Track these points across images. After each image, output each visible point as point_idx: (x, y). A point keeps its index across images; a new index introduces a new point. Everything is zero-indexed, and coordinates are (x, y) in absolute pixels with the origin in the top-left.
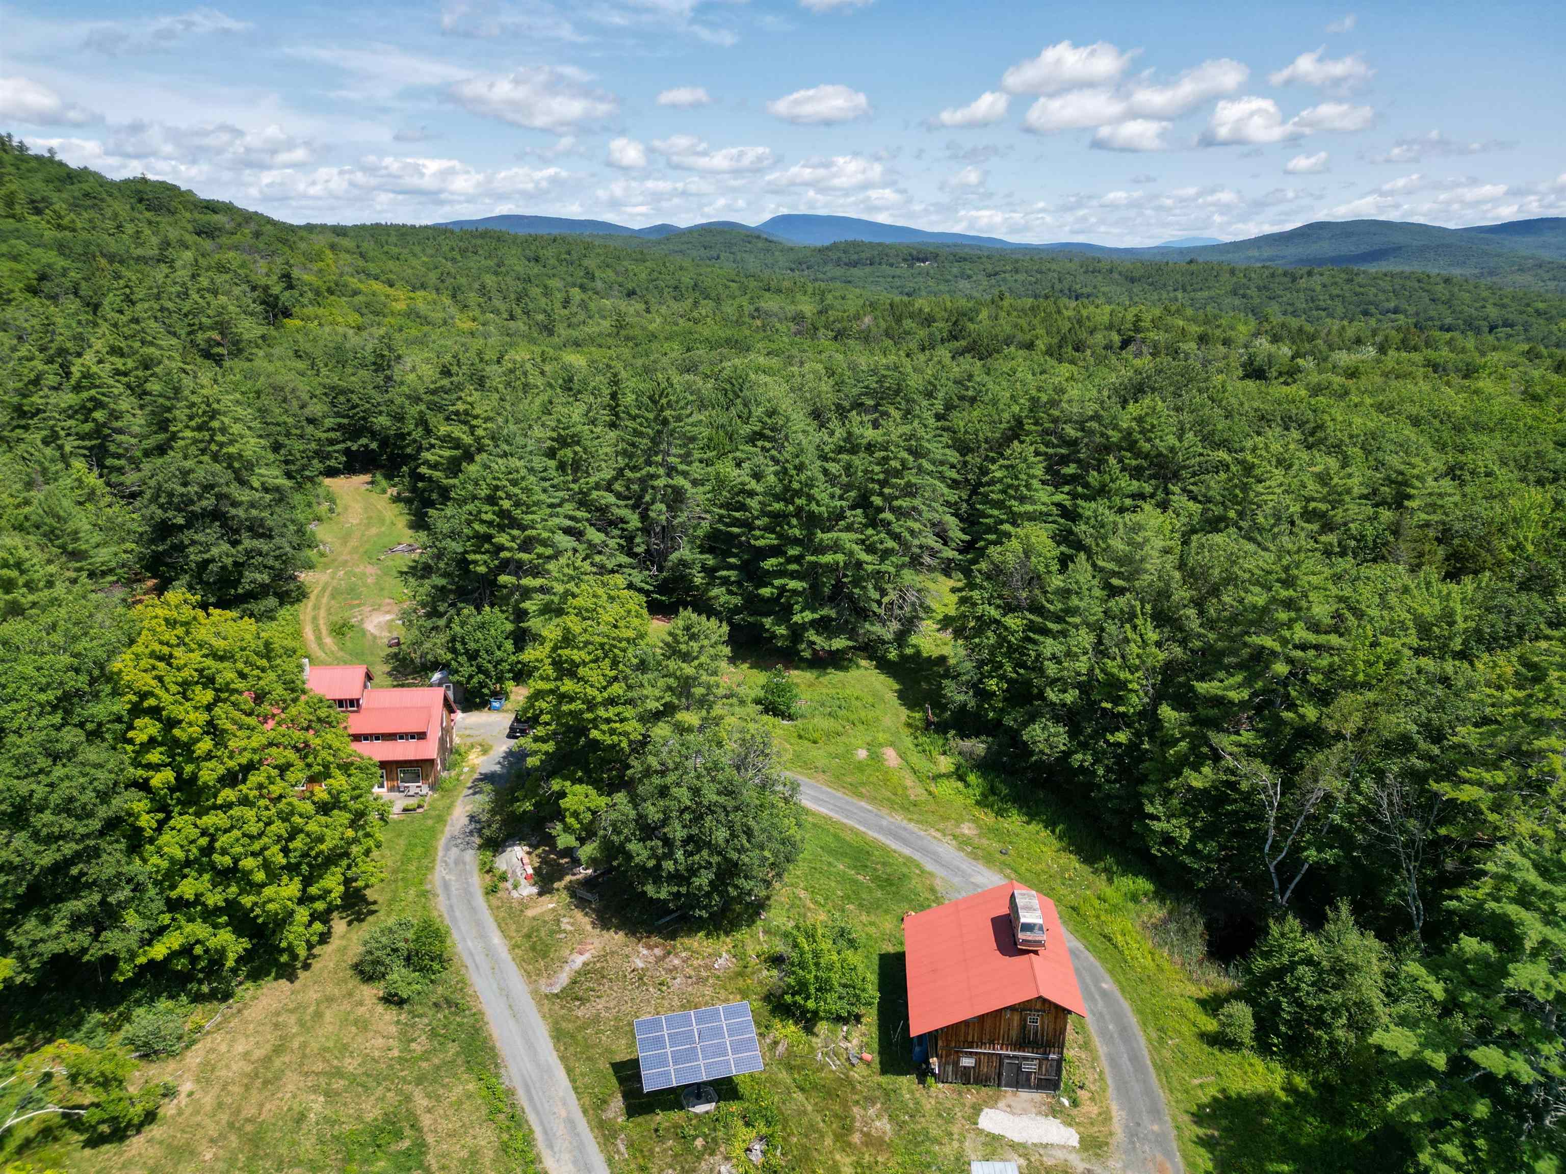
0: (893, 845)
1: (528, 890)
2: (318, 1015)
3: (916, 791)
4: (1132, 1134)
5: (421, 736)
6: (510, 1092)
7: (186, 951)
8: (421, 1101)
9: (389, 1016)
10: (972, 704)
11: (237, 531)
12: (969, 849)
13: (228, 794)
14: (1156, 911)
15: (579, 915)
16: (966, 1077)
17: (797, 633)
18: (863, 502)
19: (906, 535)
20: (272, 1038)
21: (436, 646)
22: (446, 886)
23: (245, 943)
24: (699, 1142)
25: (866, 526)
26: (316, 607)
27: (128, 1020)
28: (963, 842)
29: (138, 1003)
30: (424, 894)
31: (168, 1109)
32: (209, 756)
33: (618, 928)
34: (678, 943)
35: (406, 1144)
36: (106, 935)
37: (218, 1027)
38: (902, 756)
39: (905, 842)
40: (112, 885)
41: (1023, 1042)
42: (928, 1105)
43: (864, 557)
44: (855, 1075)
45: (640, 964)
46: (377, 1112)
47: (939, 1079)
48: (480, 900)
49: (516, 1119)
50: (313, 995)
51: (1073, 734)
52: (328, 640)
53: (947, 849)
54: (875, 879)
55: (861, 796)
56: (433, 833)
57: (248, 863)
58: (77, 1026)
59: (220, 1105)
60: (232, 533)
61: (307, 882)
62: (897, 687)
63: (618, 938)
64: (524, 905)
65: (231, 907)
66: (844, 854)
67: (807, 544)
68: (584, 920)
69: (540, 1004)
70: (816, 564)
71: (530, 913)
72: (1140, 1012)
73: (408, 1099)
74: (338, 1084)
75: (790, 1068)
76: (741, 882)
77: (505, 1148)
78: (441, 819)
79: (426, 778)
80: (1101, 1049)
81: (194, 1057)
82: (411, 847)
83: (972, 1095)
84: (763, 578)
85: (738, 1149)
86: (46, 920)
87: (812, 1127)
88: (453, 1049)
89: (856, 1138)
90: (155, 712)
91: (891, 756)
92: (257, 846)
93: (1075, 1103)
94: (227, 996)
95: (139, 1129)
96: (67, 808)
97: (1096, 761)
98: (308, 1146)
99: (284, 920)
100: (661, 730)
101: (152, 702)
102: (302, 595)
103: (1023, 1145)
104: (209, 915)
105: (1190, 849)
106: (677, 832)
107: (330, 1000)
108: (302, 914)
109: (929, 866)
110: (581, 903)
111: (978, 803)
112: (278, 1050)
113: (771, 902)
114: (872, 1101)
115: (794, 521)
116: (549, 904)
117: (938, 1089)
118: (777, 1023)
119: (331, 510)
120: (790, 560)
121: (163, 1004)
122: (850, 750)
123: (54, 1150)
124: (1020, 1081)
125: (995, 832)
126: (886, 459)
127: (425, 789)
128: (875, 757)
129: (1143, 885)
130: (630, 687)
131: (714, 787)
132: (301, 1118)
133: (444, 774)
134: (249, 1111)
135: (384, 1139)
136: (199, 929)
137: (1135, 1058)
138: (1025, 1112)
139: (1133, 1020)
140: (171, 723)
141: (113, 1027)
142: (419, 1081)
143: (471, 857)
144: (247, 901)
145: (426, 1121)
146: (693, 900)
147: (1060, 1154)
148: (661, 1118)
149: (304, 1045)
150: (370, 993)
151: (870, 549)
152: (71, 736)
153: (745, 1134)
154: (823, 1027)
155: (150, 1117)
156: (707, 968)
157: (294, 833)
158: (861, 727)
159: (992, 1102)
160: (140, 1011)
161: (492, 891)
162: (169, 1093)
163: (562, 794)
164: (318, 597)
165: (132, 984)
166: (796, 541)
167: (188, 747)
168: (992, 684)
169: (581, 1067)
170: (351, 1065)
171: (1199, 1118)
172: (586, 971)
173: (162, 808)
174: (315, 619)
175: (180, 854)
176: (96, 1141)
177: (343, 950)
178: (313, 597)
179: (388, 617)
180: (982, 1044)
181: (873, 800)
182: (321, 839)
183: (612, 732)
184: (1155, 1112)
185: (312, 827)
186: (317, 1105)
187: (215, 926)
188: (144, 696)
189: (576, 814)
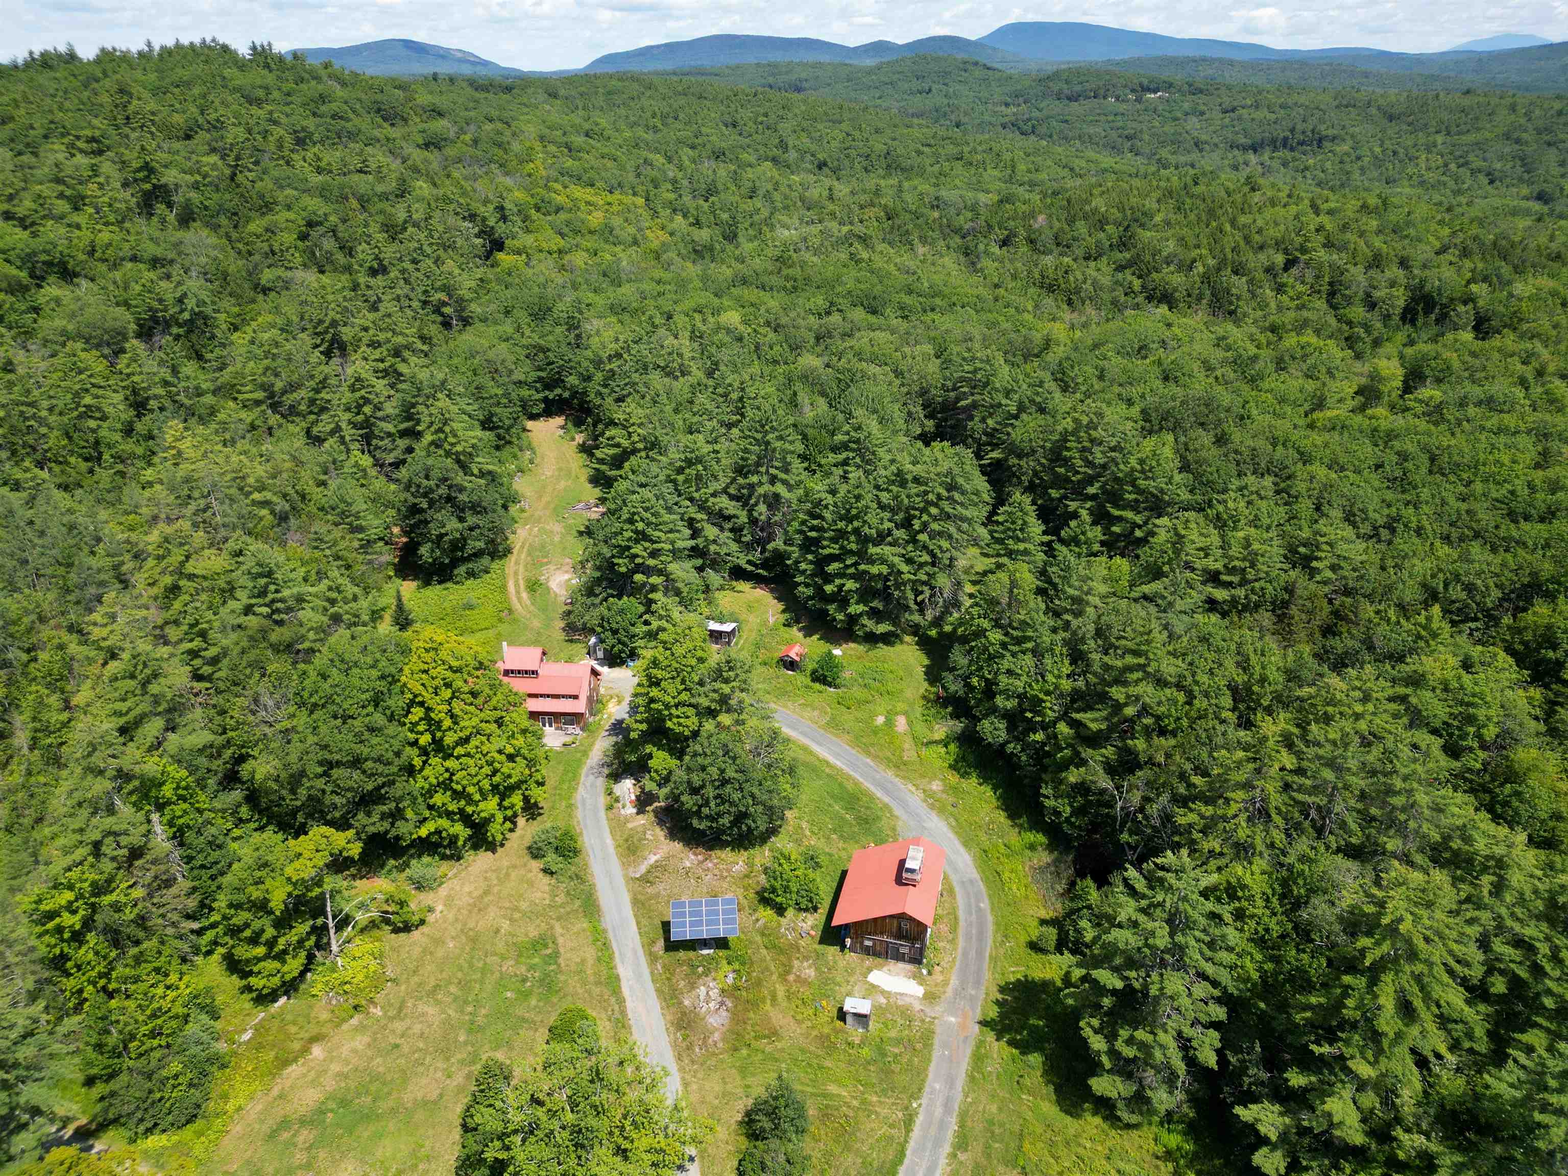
0: (879, 794)
1: (631, 810)
2: (507, 875)
3: (910, 752)
4: (956, 993)
5: (576, 697)
6: (605, 931)
7: (438, 832)
8: (558, 930)
9: (546, 879)
10: (961, 693)
11: (463, 510)
12: (931, 801)
13: (459, 750)
14: (1044, 857)
15: (658, 830)
16: (867, 951)
17: (853, 620)
18: (906, 524)
19: (937, 551)
20: (483, 885)
21: (592, 618)
22: (584, 801)
23: (469, 831)
24: (700, 969)
25: (908, 542)
26: (517, 563)
27: (408, 866)
28: (928, 794)
29: (412, 856)
30: (570, 806)
31: (430, 918)
32: (450, 729)
33: (680, 840)
34: (713, 853)
35: (549, 951)
36: (398, 823)
37: (455, 876)
38: (910, 723)
39: (887, 792)
40: (400, 799)
41: (900, 935)
42: (842, 964)
43: (904, 568)
44: (802, 943)
45: (688, 864)
46: (536, 933)
47: (852, 949)
48: (602, 813)
49: (606, 945)
50: (506, 863)
51: (1009, 730)
52: (524, 595)
53: (915, 799)
54: (858, 818)
55: (868, 754)
56: (580, 763)
57: (471, 790)
58: (382, 866)
59: (457, 920)
60: (460, 511)
61: (502, 799)
62: (926, 662)
63: (678, 846)
64: (627, 820)
65: (461, 811)
66: (842, 799)
67: (862, 555)
68: (660, 833)
69: (627, 882)
70: (865, 572)
71: (630, 826)
72: (997, 924)
73: (552, 928)
74: (517, 915)
75: (763, 934)
76: (750, 822)
77: (599, 959)
78: (585, 753)
79: (578, 723)
80: (961, 942)
81: (443, 891)
82: (566, 772)
83: (869, 961)
84: (828, 579)
85: (721, 975)
86: (369, 814)
87: (767, 969)
88: (578, 903)
89: (791, 978)
90: (422, 704)
91: (901, 723)
92: (475, 780)
93: (930, 973)
94: (459, 858)
95: (417, 927)
96: (379, 760)
97: (1023, 750)
98: (500, 947)
99: (488, 821)
100: (709, 726)
101: (420, 699)
102: (508, 551)
103: (889, 993)
104: (449, 815)
105: (1067, 820)
106: (710, 792)
107: (515, 867)
108: (499, 817)
109: (898, 812)
110: (661, 822)
111: (950, 766)
112: (486, 893)
113: (782, 830)
114: (807, 958)
115: (852, 538)
116: (642, 820)
117: (851, 957)
118: (761, 908)
119: (531, 462)
120: (847, 567)
121: (426, 859)
122: (873, 715)
123: (376, 933)
124: (899, 957)
125: (955, 789)
126: (926, 493)
127: (578, 731)
128: (889, 723)
129: (1041, 838)
130: (693, 696)
131: (734, 768)
132: (497, 931)
133: (591, 720)
134: (471, 925)
135: (538, 947)
136: (444, 823)
137: (980, 953)
138: (898, 974)
139: (990, 927)
140: (429, 709)
141: (401, 869)
142: (559, 919)
143: (601, 782)
144: (469, 809)
145: (560, 940)
146: (721, 831)
147: (908, 1000)
148: (682, 954)
149: (500, 892)
150: (536, 865)
151: (909, 561)
152: (379, 719)
153: (726, 968)
154: (790, 913)
155: (422, 922)
156: (728, 870)
157: (495, 772)
158: (887, 697)
159: (879, 967)
160: (414, 862)
161: (610, 808)
162: (431, 910)
163: (650, 756)
164: (520, 552)
165: (409, 846)
166: (851, 552)
167: (439, 723)
168: (975, 681)
169: (644, 922)
170: (524, 905)
171: (1002, 990)
172: (656, 866)
173: (424, 752)
174: (516, 573)
175: (434, 781)
176: (396, 931)
177: (522, 837)
178: (515, 551)
179: (567, 577)
180: (875, 934)
181: (875, 757)
182: (510, 776)
183: (680, 724)
184: (977, 983)
185: (505, 770)
186: (505, 925)
187: (453, 821)
188: (416, 696)
189: (656, 771)
